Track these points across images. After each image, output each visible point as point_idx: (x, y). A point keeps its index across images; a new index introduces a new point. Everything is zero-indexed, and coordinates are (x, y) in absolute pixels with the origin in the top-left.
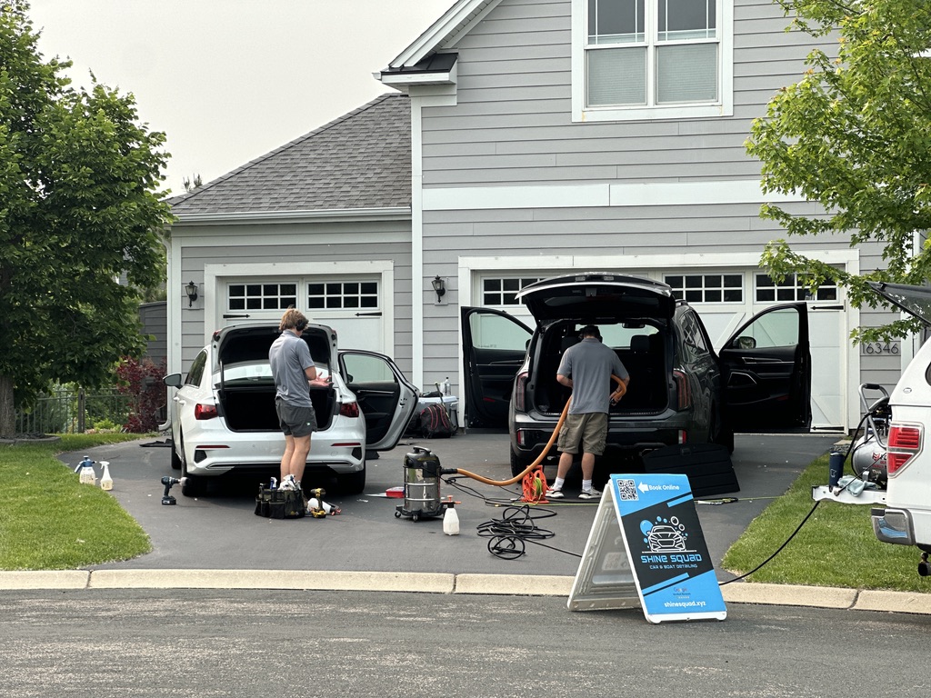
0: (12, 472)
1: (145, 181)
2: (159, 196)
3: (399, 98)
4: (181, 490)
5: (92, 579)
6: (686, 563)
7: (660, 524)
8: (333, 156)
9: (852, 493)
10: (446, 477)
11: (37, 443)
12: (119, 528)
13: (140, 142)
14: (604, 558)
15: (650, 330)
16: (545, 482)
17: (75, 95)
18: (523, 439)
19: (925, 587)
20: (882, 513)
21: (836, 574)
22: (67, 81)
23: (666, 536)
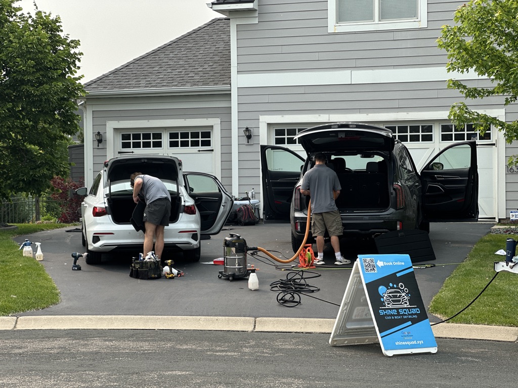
1: (67, 70)
2: (76, 79)
3: (224, 21)
4: (84, 260)
5: (18, 323)
6: (409, 315)
7: (392, 288)
8: (184, 56)
10: (249, 252)
12: (41, 287)
13: (64, 46)
14: (354, 311)
15: (378, 159)
16: (313, 255)
17: (24, 17)
18: (299, 227)
21: (506, 317)
22: (20, 9)
23: (396, 296)
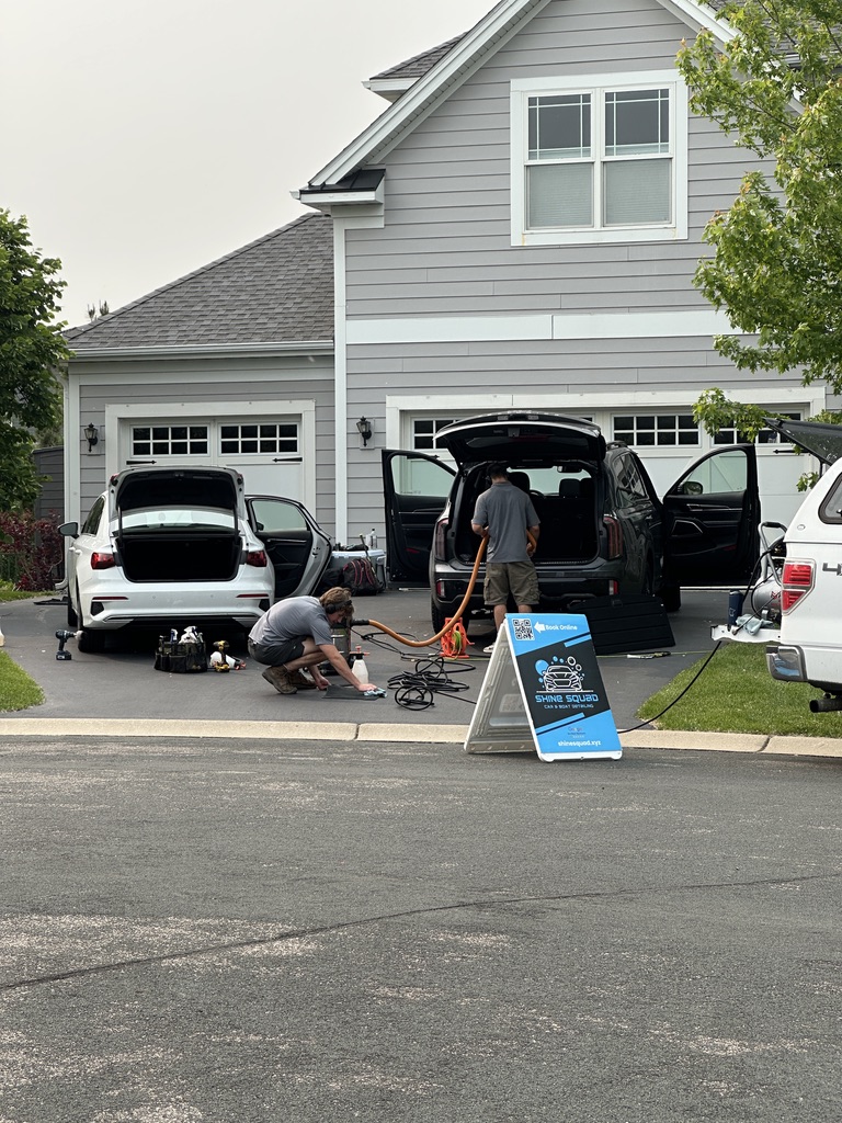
1: (38, 313)
2: (52, 329)
3: (320, 219)
4: (76, 645)
6: (581, 703)
7: (556, 664)
8: (248, 284)
9: (749, 631)
10: (355, 628)
13: (33, 270)
14: (500, 700)
15: (583, 475)
18: (443, 590)
19: (837, 732)
20: (776, 651)
21: (749, 720)
23: (562, 677)
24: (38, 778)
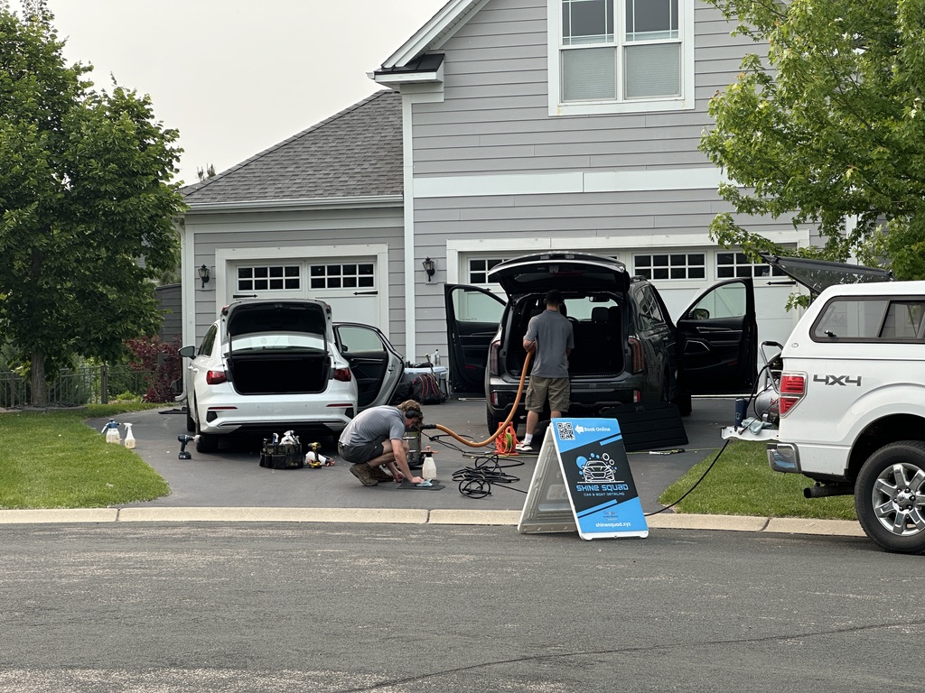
0: (46, 434)
1: (160, 174)
2: (172, 187)
3: (391, 95)
4: (195, 447)
5: (120, 515)
6: (614, 491)
7: (593, 459)
8: (332, 149)
9: (752, 431)
11: (66, 411)
12: (142, 476)
13: (156, 139)
14: (547, 489)
15: (611, 304)
16: (516, 437)
17: (97, 97)
19: (825, 514)
20: (775, 447)
21: (753, 505)
22: (90, 84)
23: (598, 469)
24: (168, 556)
